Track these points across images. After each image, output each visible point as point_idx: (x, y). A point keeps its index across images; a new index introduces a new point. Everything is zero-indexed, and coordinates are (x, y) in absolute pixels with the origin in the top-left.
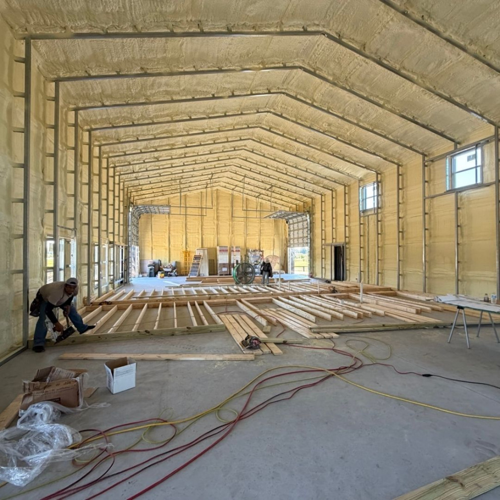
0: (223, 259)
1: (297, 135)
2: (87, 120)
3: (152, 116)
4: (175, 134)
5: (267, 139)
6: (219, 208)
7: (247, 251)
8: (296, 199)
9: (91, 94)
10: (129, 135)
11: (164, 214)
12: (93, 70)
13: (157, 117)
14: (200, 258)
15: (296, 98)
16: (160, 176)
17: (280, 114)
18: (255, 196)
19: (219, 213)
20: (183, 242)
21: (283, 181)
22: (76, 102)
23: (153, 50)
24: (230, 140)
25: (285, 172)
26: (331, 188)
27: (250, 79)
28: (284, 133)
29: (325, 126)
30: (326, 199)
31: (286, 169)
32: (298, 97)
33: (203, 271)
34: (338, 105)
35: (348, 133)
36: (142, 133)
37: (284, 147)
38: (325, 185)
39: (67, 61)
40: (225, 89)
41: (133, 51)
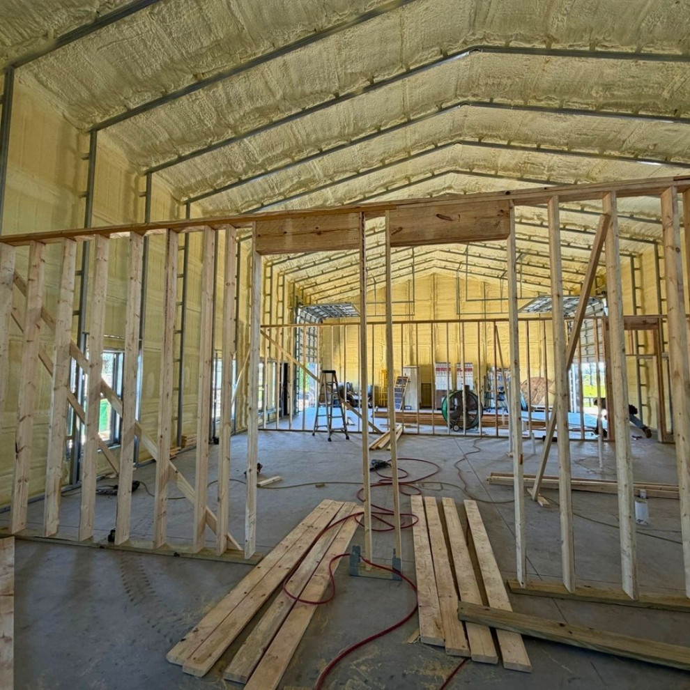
0: (442, 382)
1: (539, 137)
2: (180, 188)
3: (260, 161)
4: (313, 187)
5: (482, 163)
6: (438, 303)
7: (488, 368)
8: (577, 273)
9: (158, 143)
10: (249, 201)
11: (352, 316)
12: (132, 100)
13: (270, 160)
14: (406, 380)
15: (508, 50)
16: (331, 260)
17: (487, 100)
18: (498, 277)
19: (437, 310)
20: (382, 357)
21: (540, 240)
22: (146, 160)
23: (190, 33)
24: (413, 180)
25: (539, 222)
26: (651, 239)
27: (394, 41)
28: (509, 142)
29: (598, 96)
30: (644, 263)
31: (538, 216)
32: (512, 44)
33: (409, 402)
34: (616, 26)
35: (666, 94)
36: (266, 195)
37: (519, 170)
38: (635, 234)
39: (93, 96)
40: (354, 77)
41: (163, 47)
